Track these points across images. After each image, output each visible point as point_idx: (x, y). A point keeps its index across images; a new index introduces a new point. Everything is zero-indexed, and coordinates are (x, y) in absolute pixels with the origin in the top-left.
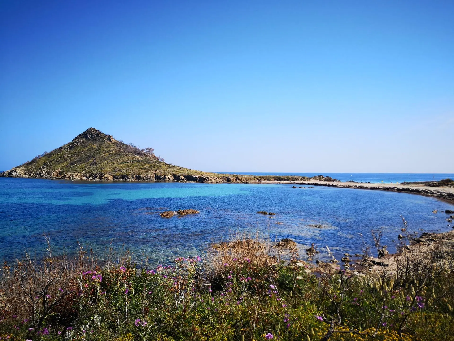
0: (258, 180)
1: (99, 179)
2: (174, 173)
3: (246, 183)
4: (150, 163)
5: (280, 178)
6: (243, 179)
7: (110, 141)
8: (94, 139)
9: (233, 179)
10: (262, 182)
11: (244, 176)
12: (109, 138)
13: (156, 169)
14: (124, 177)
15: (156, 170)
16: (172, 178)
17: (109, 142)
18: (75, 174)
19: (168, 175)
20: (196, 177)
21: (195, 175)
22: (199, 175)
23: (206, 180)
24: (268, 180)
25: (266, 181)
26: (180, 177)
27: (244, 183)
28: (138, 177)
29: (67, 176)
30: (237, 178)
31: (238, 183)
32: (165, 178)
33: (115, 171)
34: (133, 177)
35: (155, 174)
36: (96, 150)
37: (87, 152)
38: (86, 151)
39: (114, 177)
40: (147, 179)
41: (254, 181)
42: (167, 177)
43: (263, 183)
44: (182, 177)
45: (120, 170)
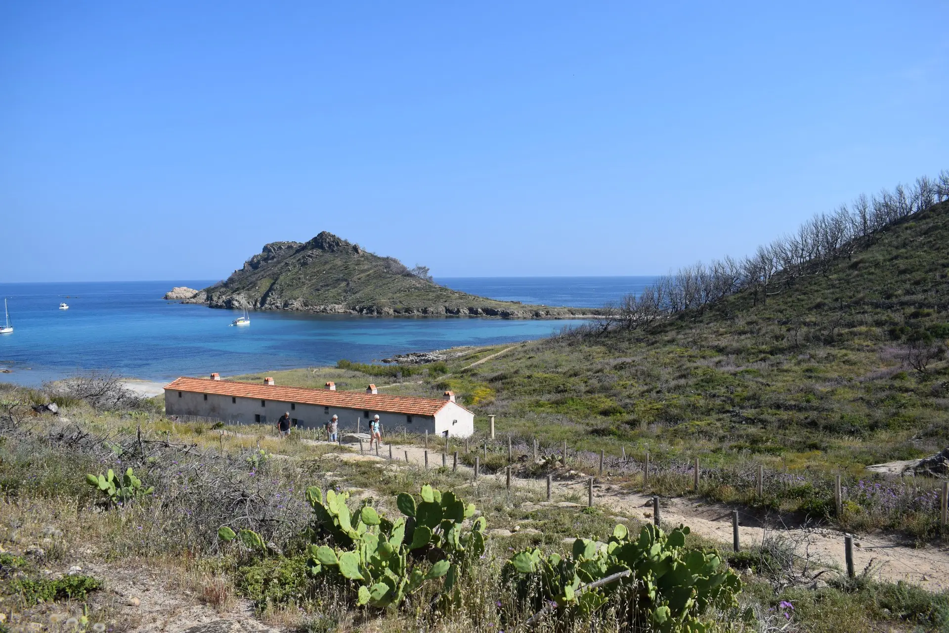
0: (572, 314)
1: (377, 313)
2: (470, 305)
3: (559, 319)
4: (433, 291)
5: (598, 311)
6: (555, 313)
7: (357, 252)
8: (333, 251)
9: (543, 313)
10: (577, 316)
11: (556, 310)
12: (355, 249)
13: (444, 300)
14: (408, 310)
15: (446, 301)
16: (467, 312)
17: (356, 256)
18: (337, 306)
19: (463, 308)
20: (498, 311)
21: (496, 308)
22: (500, 307)
23: (512, 314)
24: (584, 314)
25: (581, 316)
26: (477, 310)
27: (556, 318)
28: (425, 311)
29: (328, 309)
30: (547, 313)
31: (549, 319)
32: (458, 311)
33: (395, 303)
34: (418, 311)
35: (446, 307)
36: (342, 268)
37: (330, 271)
38: (329, 269)
39: (395, 311)
40: (437, 313)
41: (567, 316)
42: (461, 310)
43: (579, 318)
44: (480, 310)
45: (401, 302)
